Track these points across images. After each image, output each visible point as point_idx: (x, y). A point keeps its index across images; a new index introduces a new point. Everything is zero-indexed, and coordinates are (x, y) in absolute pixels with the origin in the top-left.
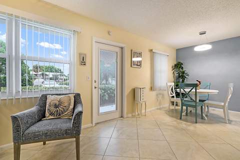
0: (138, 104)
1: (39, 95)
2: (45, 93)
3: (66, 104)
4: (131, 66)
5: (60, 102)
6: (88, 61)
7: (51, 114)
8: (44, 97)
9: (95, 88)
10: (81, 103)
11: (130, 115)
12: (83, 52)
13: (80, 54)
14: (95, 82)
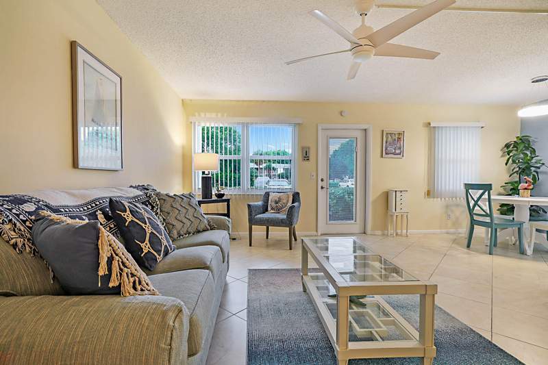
0: (392, 216)
1: (263, 193)
2: (268, 191)
3: (285, 201)
4: (382, 156)
5: (280, 199)
6: (312, 155)
7: (272, 209)
8: (267, 194)
9: (322, 188)
10: (299, 201)
11: (379, 232)
12: (306, 145)
13: (303, 148)
14: (322, 180)
